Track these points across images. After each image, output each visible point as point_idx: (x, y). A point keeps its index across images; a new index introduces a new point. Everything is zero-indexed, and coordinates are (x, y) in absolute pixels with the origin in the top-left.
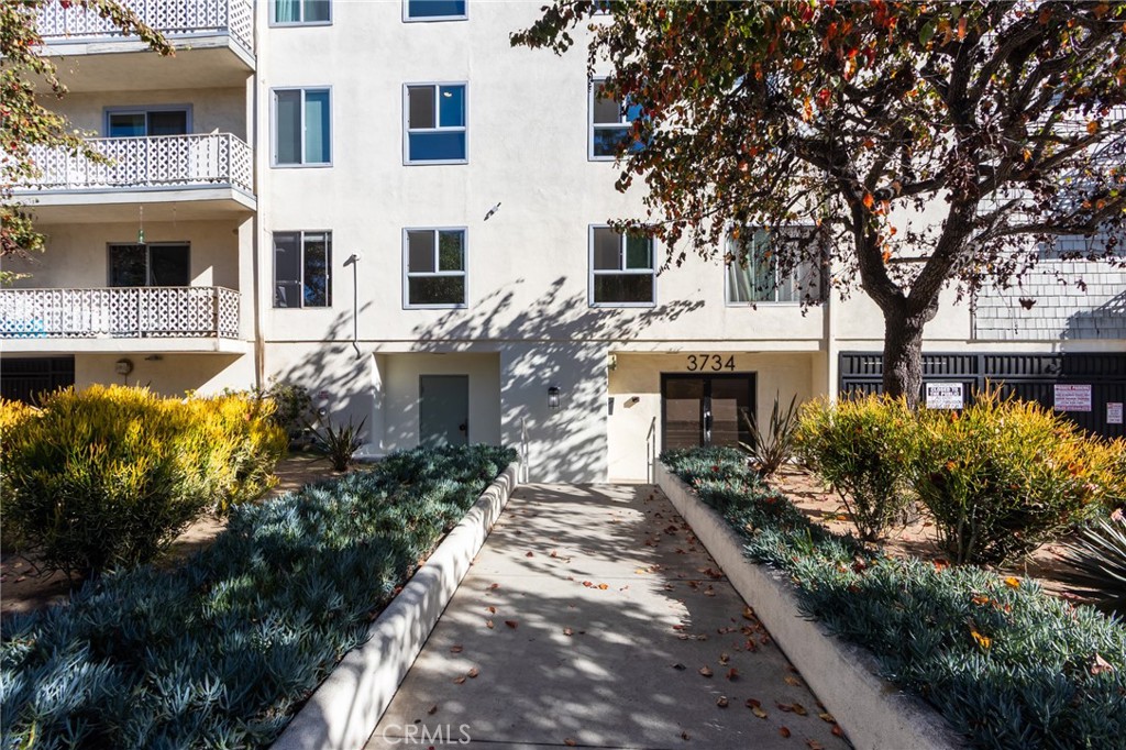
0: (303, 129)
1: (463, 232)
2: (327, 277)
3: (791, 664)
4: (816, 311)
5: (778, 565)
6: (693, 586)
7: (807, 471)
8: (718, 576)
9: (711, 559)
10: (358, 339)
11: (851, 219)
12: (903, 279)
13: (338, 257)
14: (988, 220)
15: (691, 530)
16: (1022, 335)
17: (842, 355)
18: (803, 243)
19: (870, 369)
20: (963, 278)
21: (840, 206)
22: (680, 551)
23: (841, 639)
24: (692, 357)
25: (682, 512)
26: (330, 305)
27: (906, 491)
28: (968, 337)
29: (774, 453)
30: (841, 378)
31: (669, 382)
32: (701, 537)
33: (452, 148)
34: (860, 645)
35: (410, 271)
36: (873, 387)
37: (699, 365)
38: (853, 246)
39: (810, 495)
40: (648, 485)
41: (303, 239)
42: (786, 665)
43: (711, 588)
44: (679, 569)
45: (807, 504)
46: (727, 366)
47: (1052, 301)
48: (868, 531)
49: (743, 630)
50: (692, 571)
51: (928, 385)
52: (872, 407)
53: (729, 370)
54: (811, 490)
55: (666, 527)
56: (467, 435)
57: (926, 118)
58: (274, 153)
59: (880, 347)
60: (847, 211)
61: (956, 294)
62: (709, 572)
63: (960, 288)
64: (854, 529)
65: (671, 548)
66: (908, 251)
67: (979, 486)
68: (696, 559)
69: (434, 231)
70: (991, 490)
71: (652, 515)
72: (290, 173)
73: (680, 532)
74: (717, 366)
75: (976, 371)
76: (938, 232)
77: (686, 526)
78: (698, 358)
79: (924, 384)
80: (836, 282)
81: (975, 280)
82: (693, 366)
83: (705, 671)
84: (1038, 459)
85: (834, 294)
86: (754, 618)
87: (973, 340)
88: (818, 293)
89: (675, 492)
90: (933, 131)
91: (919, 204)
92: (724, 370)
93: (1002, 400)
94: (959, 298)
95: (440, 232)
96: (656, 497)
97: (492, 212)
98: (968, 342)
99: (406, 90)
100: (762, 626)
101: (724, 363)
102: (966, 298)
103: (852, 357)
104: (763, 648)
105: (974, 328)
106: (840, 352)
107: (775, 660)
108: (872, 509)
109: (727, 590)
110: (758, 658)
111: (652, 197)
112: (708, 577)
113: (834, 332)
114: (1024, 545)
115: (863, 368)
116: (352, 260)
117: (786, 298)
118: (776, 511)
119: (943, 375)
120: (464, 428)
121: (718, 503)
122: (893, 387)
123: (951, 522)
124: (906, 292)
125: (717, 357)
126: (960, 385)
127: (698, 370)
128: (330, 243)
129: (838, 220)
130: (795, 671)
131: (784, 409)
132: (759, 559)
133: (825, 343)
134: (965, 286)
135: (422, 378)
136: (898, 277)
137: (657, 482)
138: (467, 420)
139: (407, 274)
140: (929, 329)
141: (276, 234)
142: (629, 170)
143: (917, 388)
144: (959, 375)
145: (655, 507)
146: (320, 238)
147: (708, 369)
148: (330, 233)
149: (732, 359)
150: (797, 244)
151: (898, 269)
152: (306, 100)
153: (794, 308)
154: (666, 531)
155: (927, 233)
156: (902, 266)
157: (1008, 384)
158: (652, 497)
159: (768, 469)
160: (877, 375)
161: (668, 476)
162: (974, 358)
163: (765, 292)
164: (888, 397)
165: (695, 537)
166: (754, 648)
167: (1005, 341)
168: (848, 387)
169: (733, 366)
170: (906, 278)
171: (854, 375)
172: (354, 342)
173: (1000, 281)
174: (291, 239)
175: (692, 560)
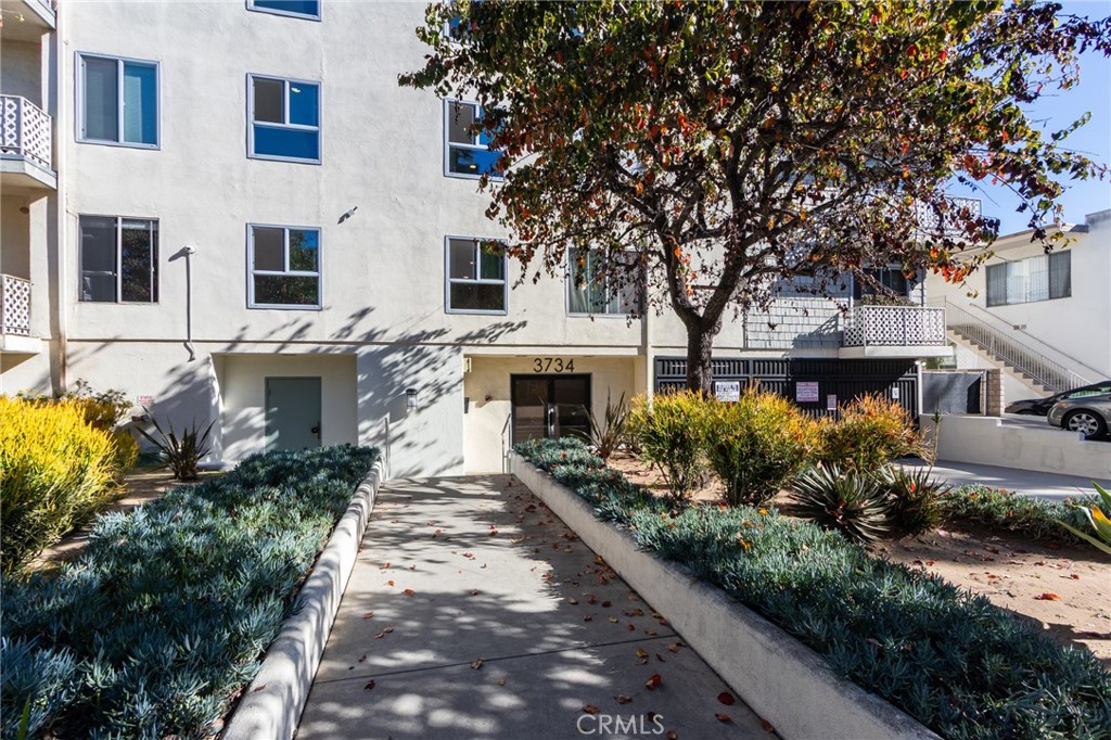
0: (122, 104)
1: (317, 232)
2: (153, 270)
3: (630, 588)
4: (637, 323)
5: (620, 520)
6: (555, 546)
7: (634, 454)
8: (573, 538)
9: (566, 527)
10: (192, 338)
11: (664, 253)
12: (699, 302)
13: (166, 247)
14: (752, 260)
15: (547, 507)
16: (775, 345)
17: (657, 359)
18: (629, 268)
19: (677, 371)
20: (738, 302)
21: (655, 241)
22: (541, 524)
23: (664, 559)
24: (538, 360)
25: (538, 494)
26: (156, 300)
27: (703, 460)
28: (742, 346)
29: (608, 440)
30: (656, 378)
31: (517, 383)
32: (556, 511)
33: (305, 147)
34: (676, 560)
35: (256, 268)
36: (679, 385)
37: (544, 367)
38: (666, 274)
39: (636, 473)
40: (504, 475)
41: (120, 226)
42: (628, 589)
43: (569, 547)
44: (543, 536)
45: (634, 480)
46: (567, 368)
47: (795, 320)
48: (678, 493)
49: (596, 571)
50: (553, 537)
51: (717, 383)
52: (681, 400)
53: (569, 371)
54: (637, 469)
55: (527, 505)
56: (319, 437)
57: (713, 178)
58: (81, 125)
59: (684, 353)
60: (659, 246)
61: (733, 313)
62: (566, 536)
63: (736, 310)
64: (670, 494)
65: (534, 522)
66: (703, 280)
67: (745, 449)
68: (555, 528)
69: (283, 230)
70: (753, 453)
71: (513, 498)
72: (102, 151)
73: (538, 509)
74: (559, 368)
75: (748, 373)
76: (722, 266)
77: (542, 504)
78: (543, 361)
79: (714, 383)
80: (652, 300)
81: (746, 304)
82: (538, 368)
83: (573, 601)
84: (778, 431)
85: (651, 311)
86: (604, 563)
87: (745, 349)
88: (639, 308)
89: (531, 478)
90: (718, 190)
91: (709, 245)
92: (565, 371)
93: (759, 392)
94: (736, 317)
95: (291, 231)
96: (513, 484)
97: (347, 216)
98: (742, 350)
99: (251, 81)
100: (609, 568)
101: (565, 365)
102: (740, 317)
103: (663, 361)
104: (611, 581)
105: (746, 339)
106: (656, 357)
107: (620, 587)
108: (681, 477)
109: (582, 547)
110: (608, 588)
111: (507, 219)
112: (565, 540)
113: (651, 341)
114: (772, 490)
115: (671, 370)
116: (185, 253)
117: (613, 311)
118: (615, 483)
119: (727, 375)
120: (317, 430)
121: (570, 483)
122: (693, 384)
123: (731, 478)
124: (701, 312)
125: (559, 360)
126: (738, 383)
127: (543, 372)
128: (156, 233)
129: (654, 253)
130: (634, 592)
131: (615, 402)
132: (606, 517)
133: (643, 349)
134: (740, 308)
135: (268, 380)
136: (696, 299)
137: (512, 472)
138: (319, 423)
139: (252, 271)
140: (716, 340)
141: (83, 219)
142: (497, 201)
143: (708, 384)
144: (737, 375)
145: (515, 492)
146: (143, 227)
147: (551, 371)
148: (156, 222)
149: (571, 362)
150: (623, 268)
151: (695, 293)
152: (125, 74)
153: (622, 320)
154: (527, 510)
155: (714, 266)
156: (698, 291)
157: (764, 382)
158: (510, 485)
159: (604, 453)
160: (681, 375)
161: (524, 465)
162: (746, 362)
163: (599, 306)
164: (690, 392)
165: (552, 512)
166: (605, 582)
167: (766, 349)
168: (661, 386)
169: (572, 368)
170: (701, 300)
171: (666, 375)
172: (185, 342)
173: (760, 306)
174: (103, 225)
175: (552, 529)
